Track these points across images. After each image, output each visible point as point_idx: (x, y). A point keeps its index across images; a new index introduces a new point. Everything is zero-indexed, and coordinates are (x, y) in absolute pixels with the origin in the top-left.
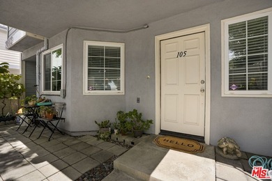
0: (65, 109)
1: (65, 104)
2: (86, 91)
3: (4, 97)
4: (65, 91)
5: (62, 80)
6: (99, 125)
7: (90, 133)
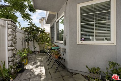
0: (66, 52)
1: (65, 50)
2: (79, 41)
3: (44, 43)
4: (65, 41)
5: (64, 34)
6: (90, 70)
7: (82, 73)
